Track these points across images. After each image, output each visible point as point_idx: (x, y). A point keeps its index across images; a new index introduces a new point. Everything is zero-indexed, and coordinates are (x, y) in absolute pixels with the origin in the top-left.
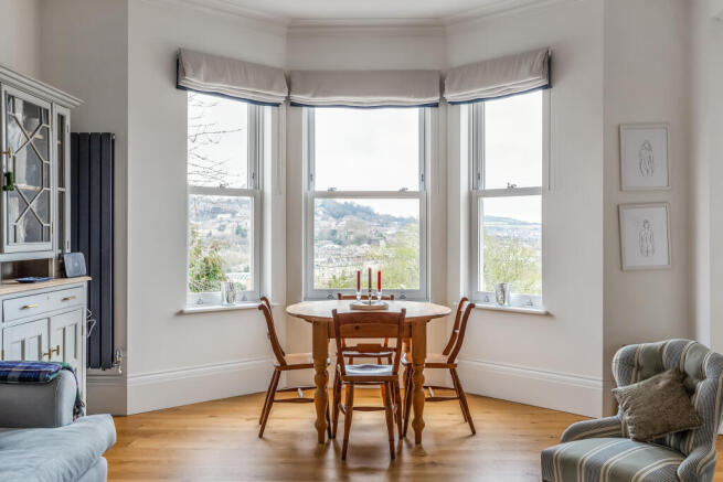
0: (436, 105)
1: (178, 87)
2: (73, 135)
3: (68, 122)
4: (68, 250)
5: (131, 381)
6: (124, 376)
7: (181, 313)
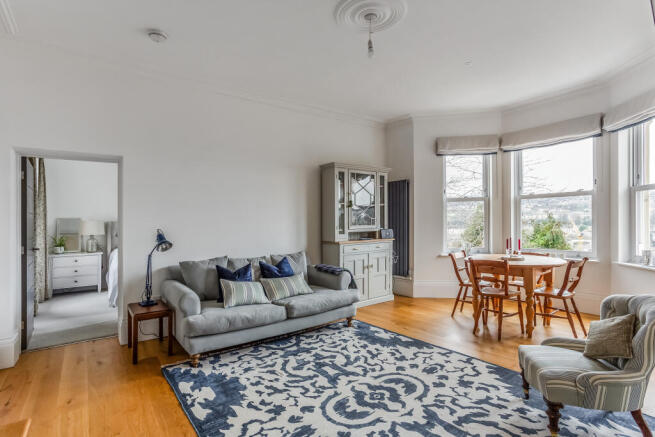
0: (600, 135)
1: (438, 155)
2: (389, 183)
3: (386, 178)
4: (386, 227)
5: (415, 283)
6: (412, 281)
7: (440, 256)
